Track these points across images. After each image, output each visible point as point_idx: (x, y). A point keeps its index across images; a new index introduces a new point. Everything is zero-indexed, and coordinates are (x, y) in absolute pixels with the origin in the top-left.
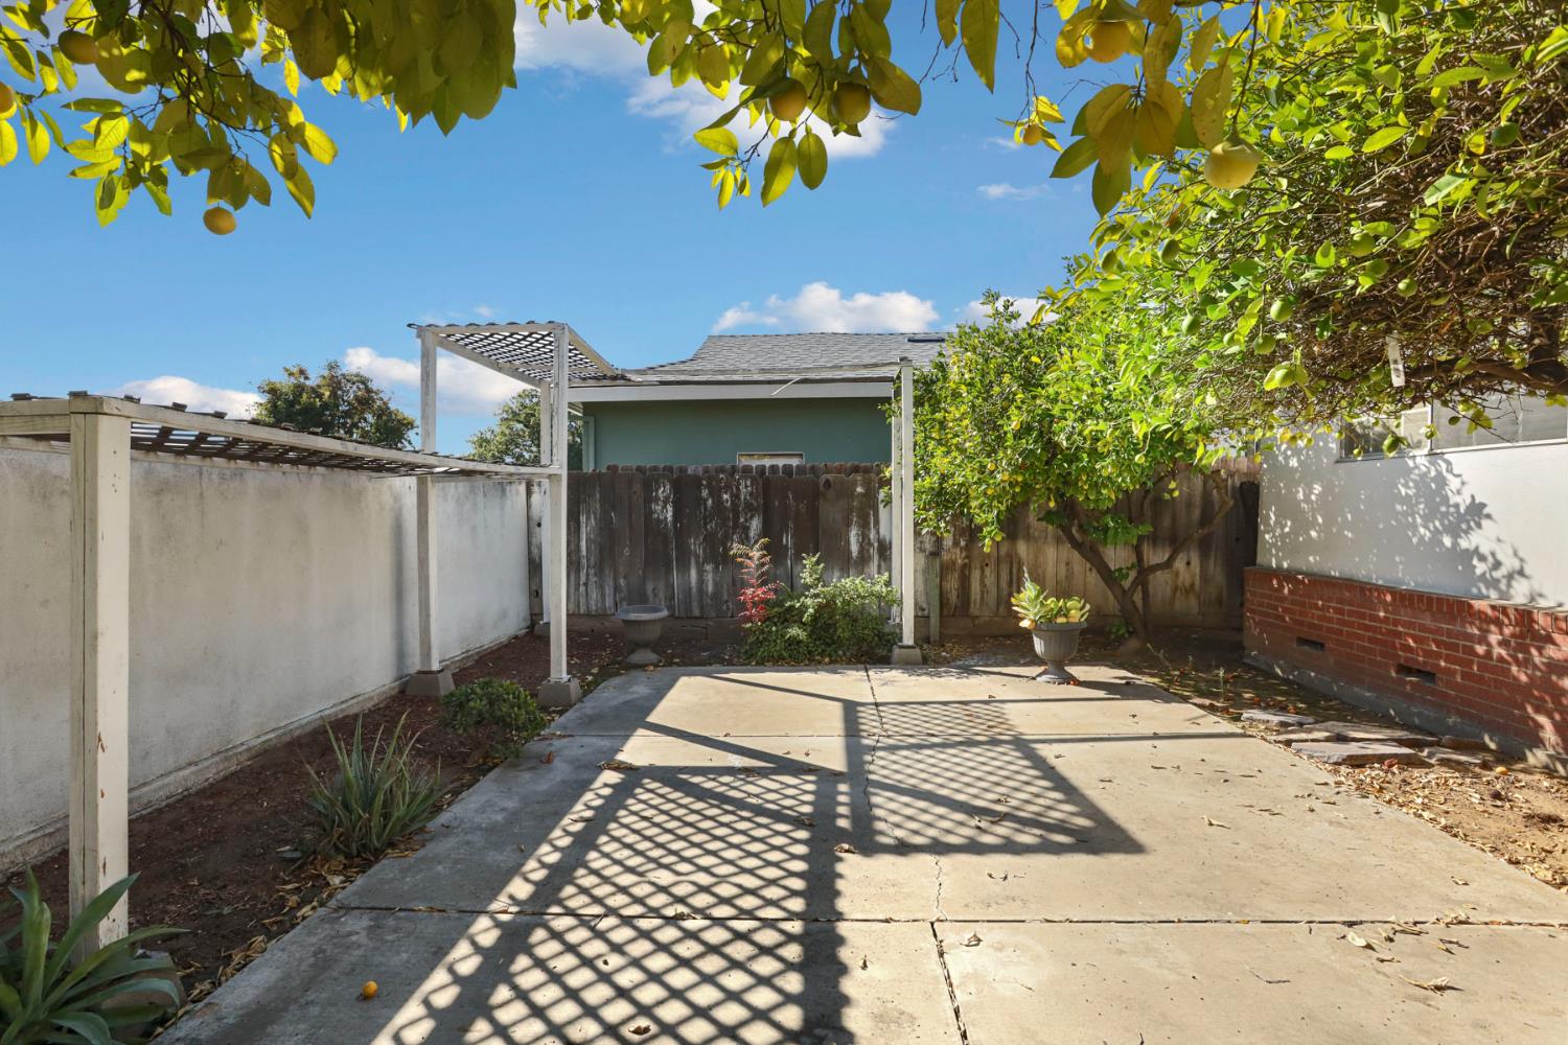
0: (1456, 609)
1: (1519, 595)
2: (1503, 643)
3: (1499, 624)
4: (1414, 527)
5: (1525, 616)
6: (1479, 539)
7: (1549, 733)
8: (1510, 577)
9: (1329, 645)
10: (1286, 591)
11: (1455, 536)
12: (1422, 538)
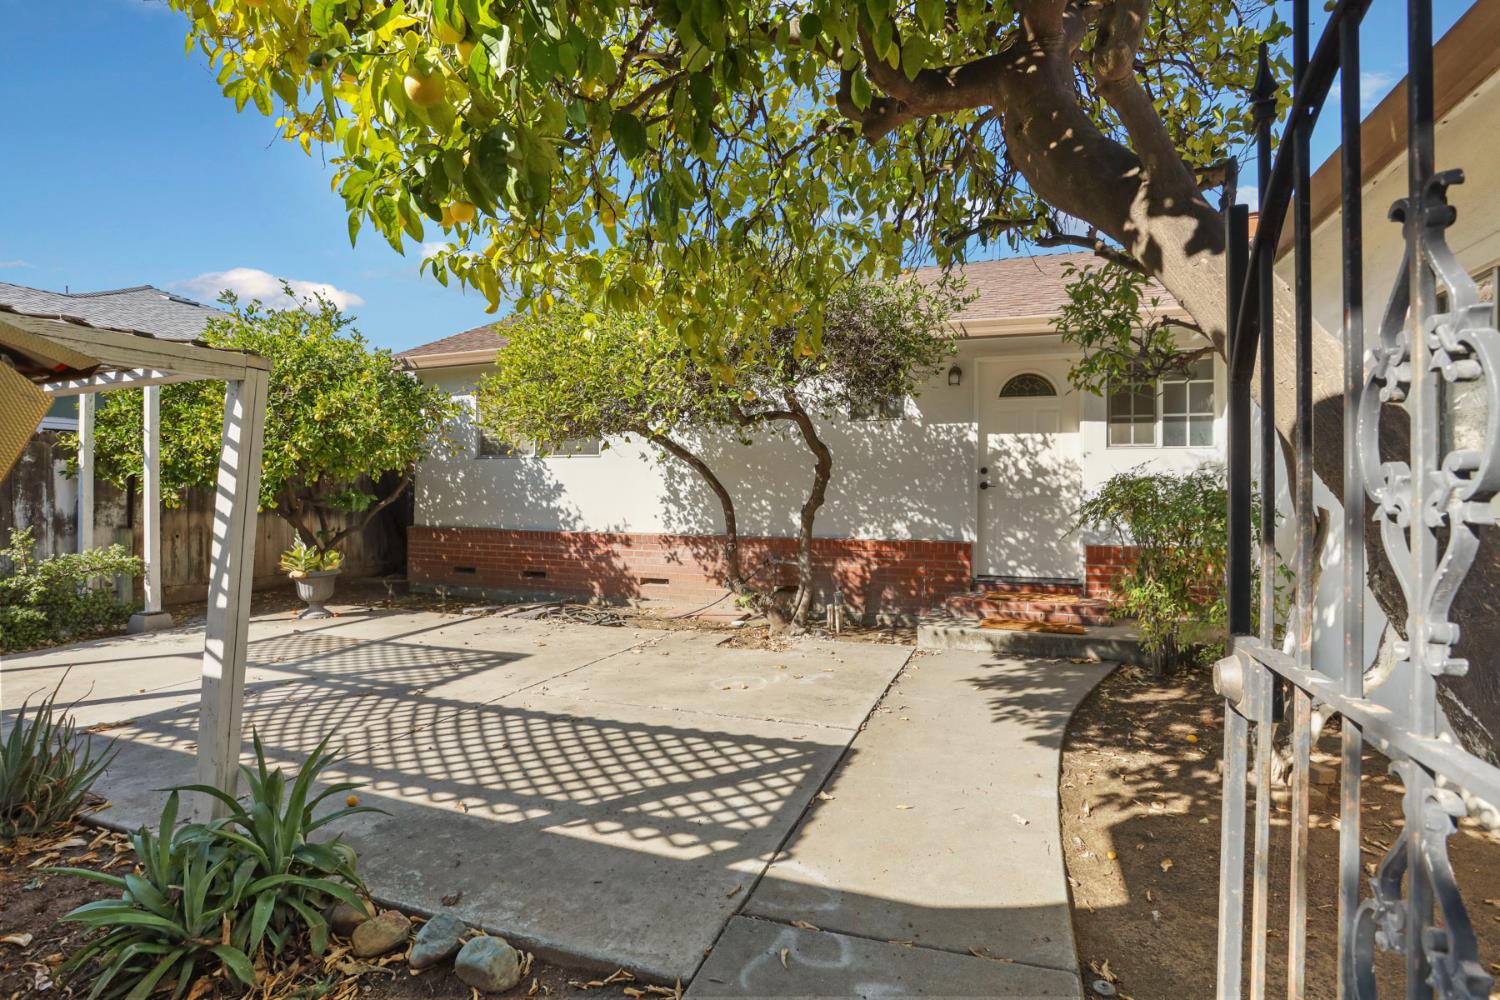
0: (554, 537)
1: (579, 528)
2: (577, 551)
3: (575, 542)
4: (526, 497)
5: (587, 536)
6: (560, 502)
7: (597, 590)
8: (575, 520)
9: (478, 569)
10: (442, 539)
11: (549, 500)
12: (531, 503)
